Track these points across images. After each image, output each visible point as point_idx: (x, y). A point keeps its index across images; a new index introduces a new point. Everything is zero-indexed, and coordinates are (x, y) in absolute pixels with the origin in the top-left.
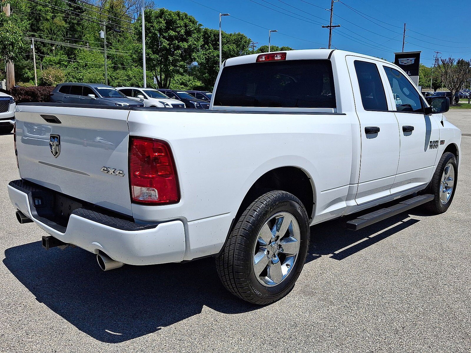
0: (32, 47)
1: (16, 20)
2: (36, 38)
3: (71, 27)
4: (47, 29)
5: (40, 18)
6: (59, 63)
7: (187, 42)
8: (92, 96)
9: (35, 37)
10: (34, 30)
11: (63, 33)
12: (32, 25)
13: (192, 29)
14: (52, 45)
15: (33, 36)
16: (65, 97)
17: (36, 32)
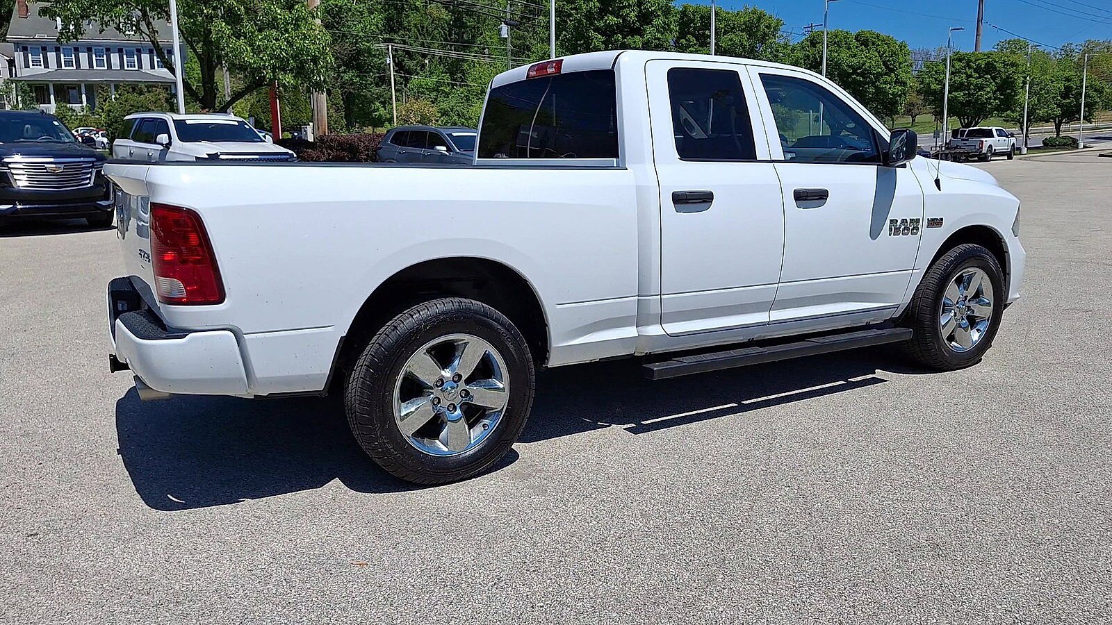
0: (389, 60)
1: (360, 12)
2: (396, 45)
3: (457, 20)
4: (415, 25)
5: (403, 7)
6: (436, 89)
7: (642, 36)
8: (442, 149)
9: (395, 43)
10: (392, 30)
11: (444, 32)
12: (389, 19)
13: (653, 8)
14: (424, 56)
15: (390, 41)
16: (400, 153)
17: (396, 32)
